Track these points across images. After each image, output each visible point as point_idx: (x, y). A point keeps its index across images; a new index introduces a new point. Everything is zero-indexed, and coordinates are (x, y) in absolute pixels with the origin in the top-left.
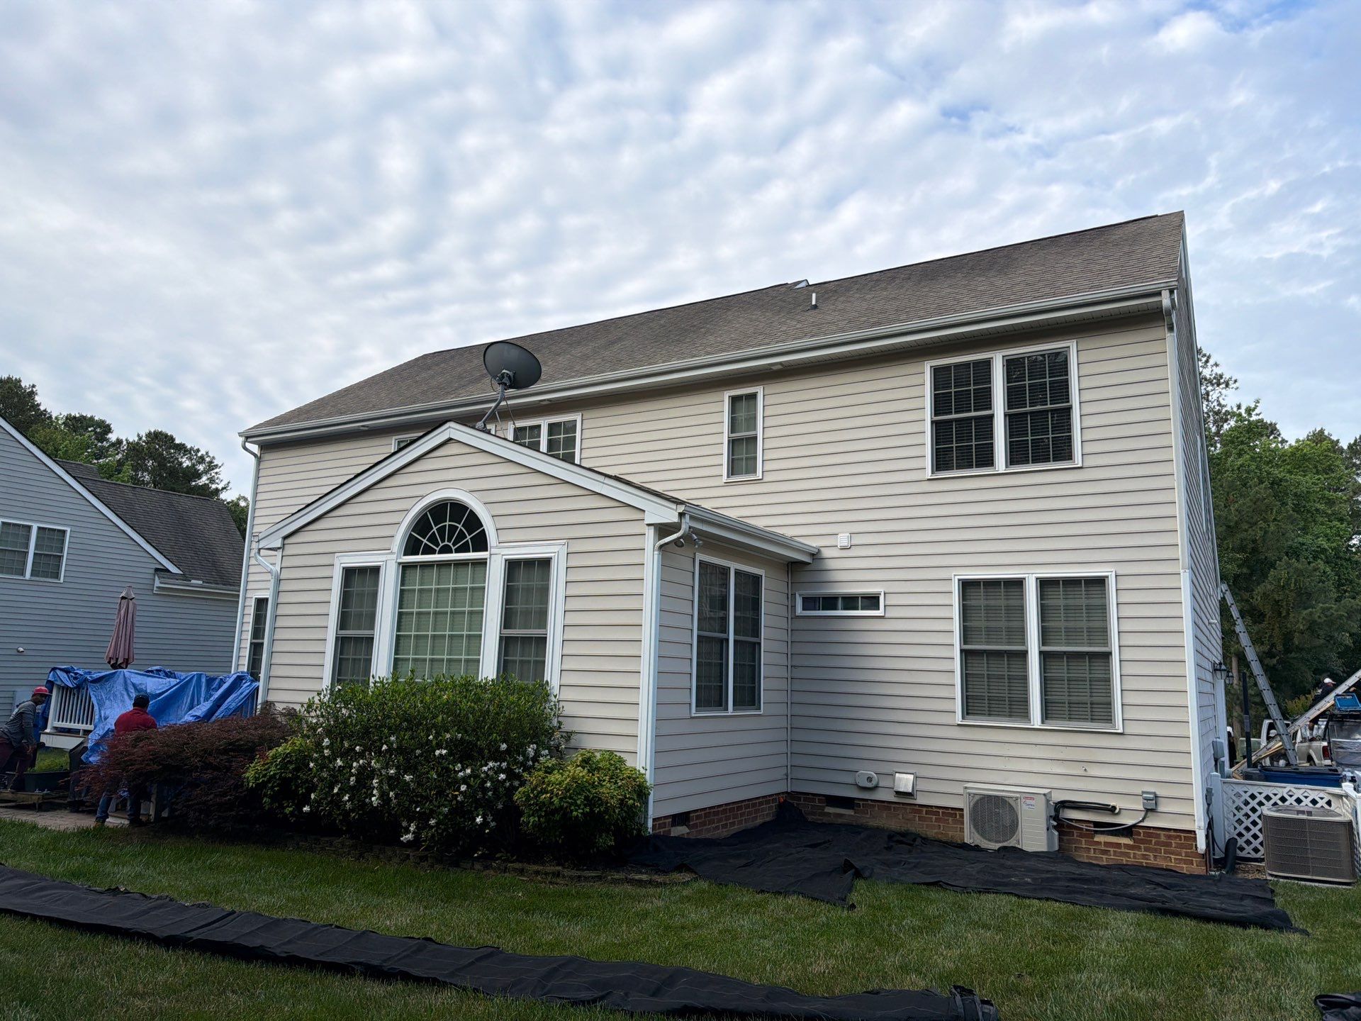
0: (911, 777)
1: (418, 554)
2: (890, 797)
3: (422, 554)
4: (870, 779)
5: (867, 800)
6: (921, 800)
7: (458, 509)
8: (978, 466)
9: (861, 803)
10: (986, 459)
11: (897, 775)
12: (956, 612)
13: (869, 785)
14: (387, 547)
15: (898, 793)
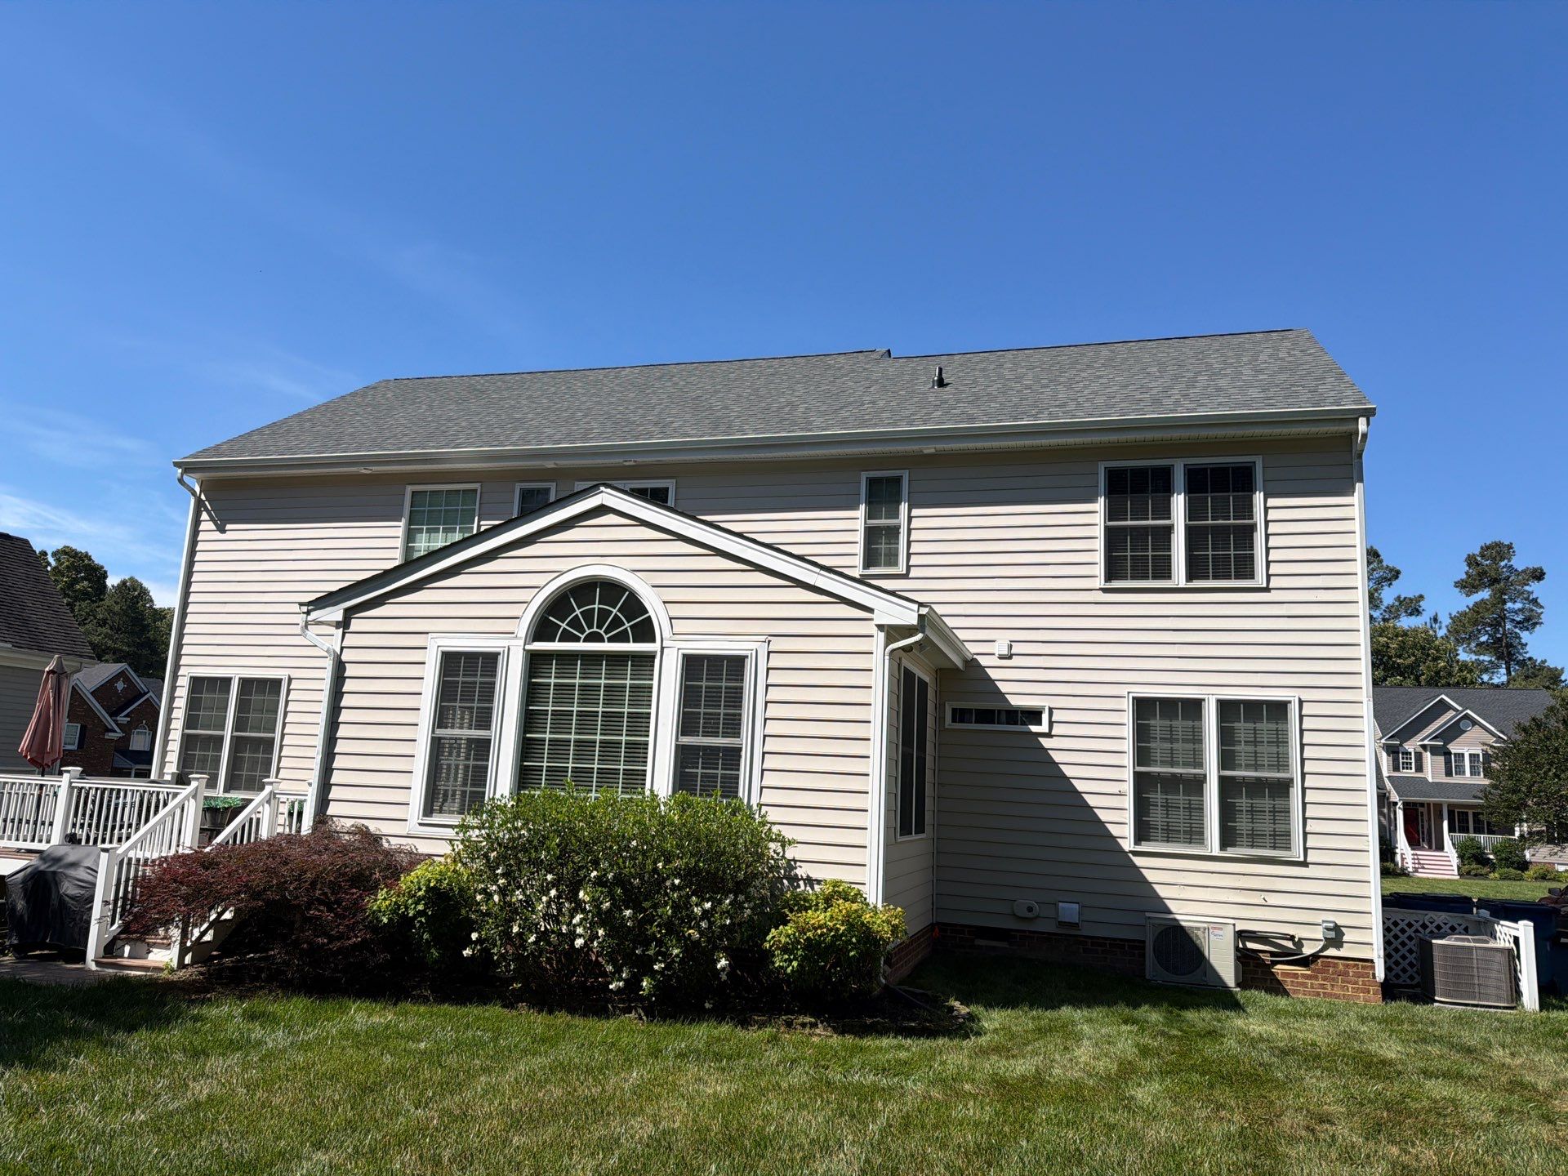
0: (1076, 906)
1: (554, 641)
2: (1050, 927)
3: (560, 641)
4: (1030, 909)
5: (1024, 931)
6: (1087, 931)
7: (612, 589)
8: (1154, 578)
9: (1018, 934)
10: (1163, 570)
11: (1060, 904)
12: (1127, 732)
13: (1030, 915)
14: (511, 630)
15: (1062, 924)
